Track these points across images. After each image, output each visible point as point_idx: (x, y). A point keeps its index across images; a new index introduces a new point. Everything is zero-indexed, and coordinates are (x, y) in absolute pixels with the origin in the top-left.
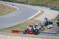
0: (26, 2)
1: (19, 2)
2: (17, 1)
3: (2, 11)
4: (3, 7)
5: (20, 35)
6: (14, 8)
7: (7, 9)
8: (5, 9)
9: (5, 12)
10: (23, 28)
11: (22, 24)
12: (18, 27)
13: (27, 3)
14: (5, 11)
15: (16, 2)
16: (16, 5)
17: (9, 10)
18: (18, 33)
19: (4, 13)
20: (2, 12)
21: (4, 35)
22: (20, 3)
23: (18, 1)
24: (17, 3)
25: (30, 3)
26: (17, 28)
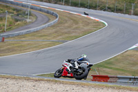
0: (126, 9)
1: (109, 8)
2: (105, 7)
3: (69, 29)
4: (72, 19)
5: (111, 87)
6: (98, 22)
7: (81, 25)
8: (76, 26)
9: (76, 32)
10: (117, 69)
11: (117, 60)
12: (106, 67)
13: (127, 12)
14: (77, 28)
15: (101, 9)
16: (102, 15)
17: (86, 28)
18: (107, 81)
19: (74, 34)
20: (69, 33)
21: (74, 87)
22: (112, 11)
23: (107, 6)
24: (104, 10)
25: (134, 10)
26: (105, 69)
